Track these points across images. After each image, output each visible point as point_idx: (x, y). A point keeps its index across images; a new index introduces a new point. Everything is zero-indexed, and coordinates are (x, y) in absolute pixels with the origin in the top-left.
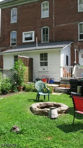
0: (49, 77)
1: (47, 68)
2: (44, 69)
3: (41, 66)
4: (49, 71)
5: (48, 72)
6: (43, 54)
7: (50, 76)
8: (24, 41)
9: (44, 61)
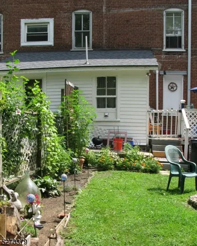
0: (126, 133)
1: (116, 113)
2: (106, 116)
3: (98, 107)
4: (121, 121)
5: (119, 121)
6: (104, 78)
7: (128, 132)
8: (24, 43)
9: (106, 96)
